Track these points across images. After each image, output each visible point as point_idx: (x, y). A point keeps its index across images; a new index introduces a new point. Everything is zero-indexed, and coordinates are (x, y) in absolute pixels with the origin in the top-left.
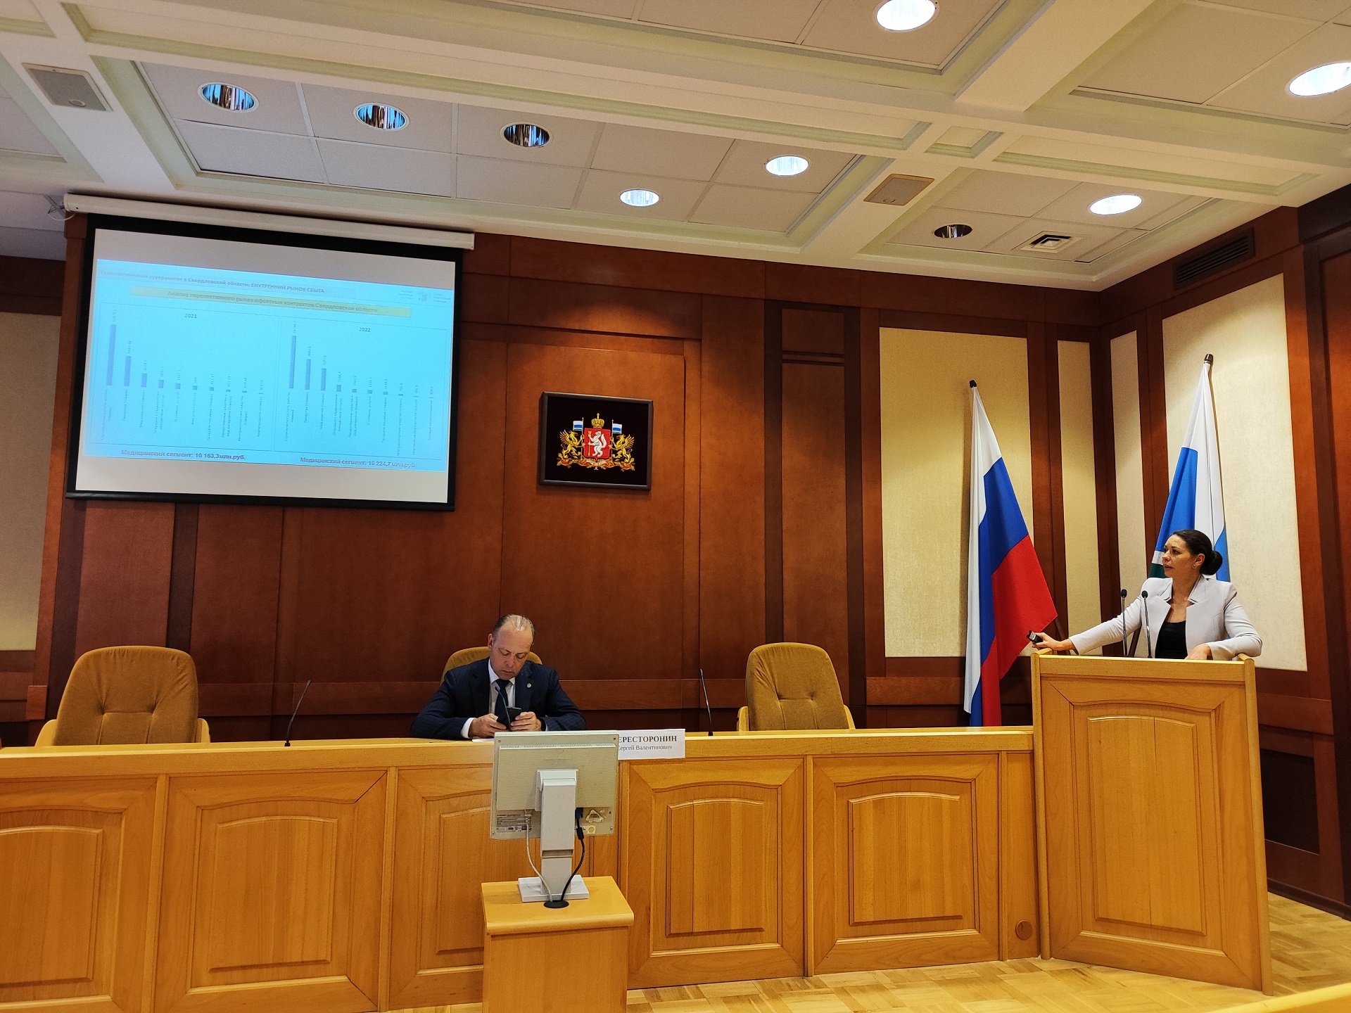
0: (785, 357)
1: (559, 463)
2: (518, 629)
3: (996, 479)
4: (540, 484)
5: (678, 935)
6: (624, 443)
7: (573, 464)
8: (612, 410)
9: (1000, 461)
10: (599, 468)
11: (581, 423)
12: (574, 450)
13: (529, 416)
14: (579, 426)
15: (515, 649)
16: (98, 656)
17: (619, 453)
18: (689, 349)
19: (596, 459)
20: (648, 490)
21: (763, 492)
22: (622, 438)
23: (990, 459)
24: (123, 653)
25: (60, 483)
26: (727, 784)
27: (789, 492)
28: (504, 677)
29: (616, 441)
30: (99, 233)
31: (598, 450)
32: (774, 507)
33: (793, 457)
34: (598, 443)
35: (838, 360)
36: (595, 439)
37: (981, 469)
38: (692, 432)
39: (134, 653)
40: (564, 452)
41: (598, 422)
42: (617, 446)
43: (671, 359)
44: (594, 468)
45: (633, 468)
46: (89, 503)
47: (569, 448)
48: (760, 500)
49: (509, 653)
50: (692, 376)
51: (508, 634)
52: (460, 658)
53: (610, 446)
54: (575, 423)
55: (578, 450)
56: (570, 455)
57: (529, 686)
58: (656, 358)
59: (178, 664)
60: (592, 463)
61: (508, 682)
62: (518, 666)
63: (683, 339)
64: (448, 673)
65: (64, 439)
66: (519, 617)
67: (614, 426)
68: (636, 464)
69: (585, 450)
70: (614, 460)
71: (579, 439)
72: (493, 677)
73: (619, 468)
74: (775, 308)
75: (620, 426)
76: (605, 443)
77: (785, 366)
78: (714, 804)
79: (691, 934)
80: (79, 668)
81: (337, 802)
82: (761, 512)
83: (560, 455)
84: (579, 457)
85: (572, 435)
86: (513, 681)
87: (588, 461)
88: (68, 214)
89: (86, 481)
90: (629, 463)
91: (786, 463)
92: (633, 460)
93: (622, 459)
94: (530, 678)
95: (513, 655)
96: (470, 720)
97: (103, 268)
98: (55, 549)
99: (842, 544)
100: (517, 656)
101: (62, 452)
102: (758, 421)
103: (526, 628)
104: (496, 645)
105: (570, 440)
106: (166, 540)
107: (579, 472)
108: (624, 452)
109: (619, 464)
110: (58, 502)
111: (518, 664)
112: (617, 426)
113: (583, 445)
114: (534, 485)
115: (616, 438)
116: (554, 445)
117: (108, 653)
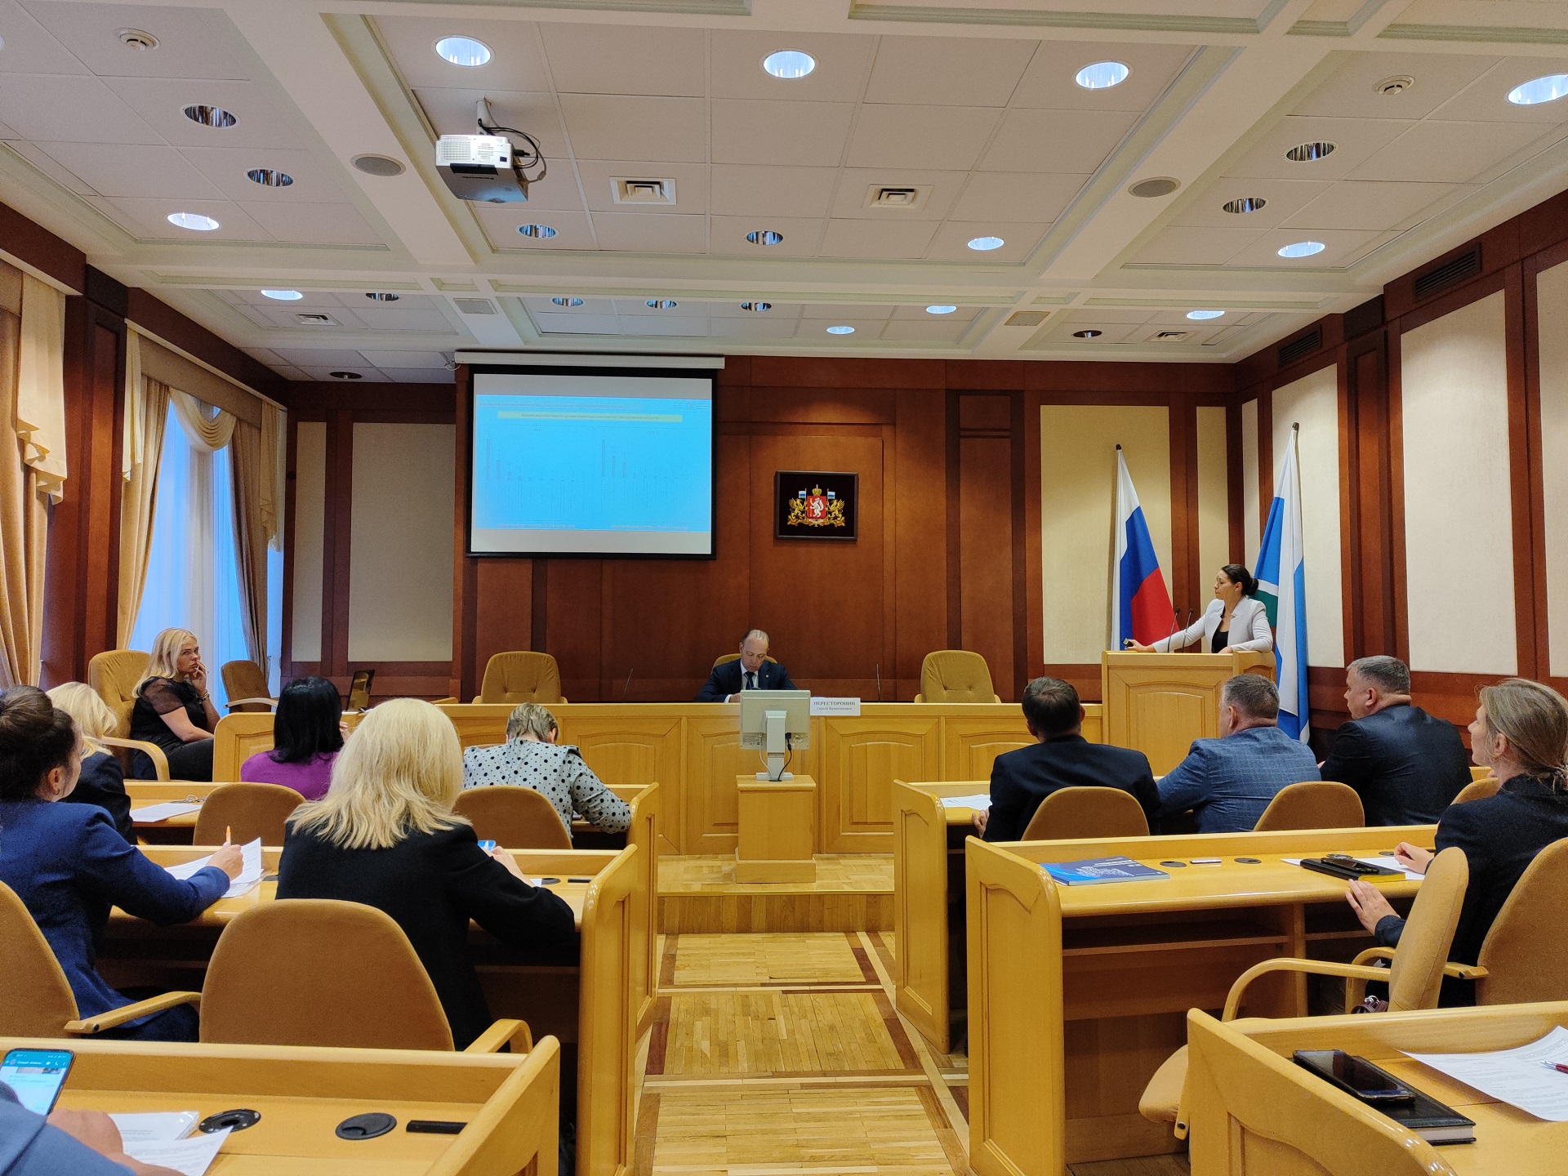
0: (963, 433)
1: (789, 523)
2: (758, 640)
3: (1135, 524)
4: (776, 538)
5: (858, 823)
6: (837, 506)
7: (799, 524)
8: (827, 482)
9: (1138, 509)
10: (818, 525)
11: (805, 492)
12: (800, 513)
13: (767, 491)
14: (804, 495)
15: (757, 652)
16: (501, 657)
17: (833, 514)
18: (886, 431)
19: (816, 518)
20: (855, 540)
21: (945, 539)
22: (835, 502)
23: (1131, 508)
24: (515, 656)
25: (461, 547)
26: (887, 732)
27: (965, 538)
28: (750, 671)
29: (831, 504)
30: (477, 376)
31: (817, 512)
32: (954, 550)
33: (968, 512)
34: (817, 506)
35: (1005, 434)
36: (815, 504)
37: (1123, 516)
38: (888, 494)
39: (522, 656)
40: (793, 514)
41: (817, 491)
42: (832, 508)
43: (870, 440)
44: (814, 525)
45: (843, 524)
46: (479, 560)
47: (796, 511)
48: (943, 545)
49: (753, 655)
50: (888, 452)
51: (750, 641)
52: (721, 660)
53: (827, 509)
54: (800, 492)
55: (803, 512)
56: (797, 517)
57: (767, 676)
58: (860, 440)
59: (547, 662)
60: (815, 523)
61: (753, 674)
62: (759, 663)
63: (882, 424)
64: (715, 669)
65: (462, 519)
66: (759, 631)
67: (829, 493)
68: (846, 521)
69: (806, 512)
70: (829, 518)
71: (803, 504)
72: (744, 670)
73: (832, 525)
74: (954, 396)
75: (833, 493)
76: (823, 507)
77: (962, 441)
78: (880, 745)
79: (866, 823)
80: (490, 665)
81: (654, 735)
82: (944, 554)
83: (790, 517)
84: (803, 518)
85: (798, 501)
86: (756, 673)
87: (810, 520)
88: (457, 365)
89: (476, 547)
90: (840, 521)
91: (963, 516)
92: (843, 518)
93: (836, 518)
94: (768, 671)
95: (756, 655)
96: (729, 696)
97: (479, 400)
98: (460, 591)
99: (1008, 576)
100: (758, 656)
101: (461, 526)
102: (941, 483)
103: (763, 638)
104: (744, 649)
105: (796, 504)
106: (528, 584)
107: (804, 529)
108: (837, 512)
109: (832, 522)
110: (460, 560)
111: (759, 662)
112: (831, 494)
113: (806, 508)
114: (771, 539)
115: (831, 502)
116: (784, 510)
117: (506, 656)
